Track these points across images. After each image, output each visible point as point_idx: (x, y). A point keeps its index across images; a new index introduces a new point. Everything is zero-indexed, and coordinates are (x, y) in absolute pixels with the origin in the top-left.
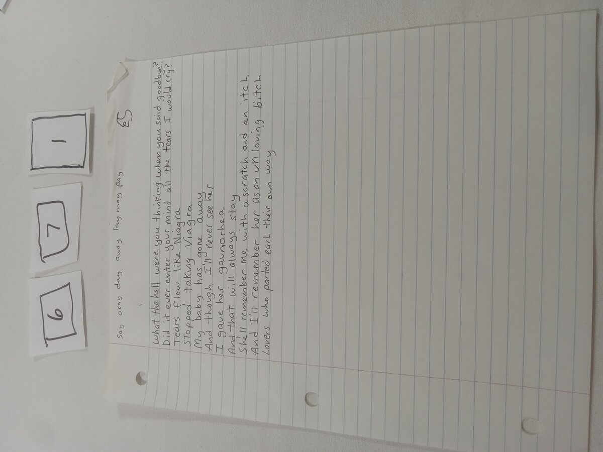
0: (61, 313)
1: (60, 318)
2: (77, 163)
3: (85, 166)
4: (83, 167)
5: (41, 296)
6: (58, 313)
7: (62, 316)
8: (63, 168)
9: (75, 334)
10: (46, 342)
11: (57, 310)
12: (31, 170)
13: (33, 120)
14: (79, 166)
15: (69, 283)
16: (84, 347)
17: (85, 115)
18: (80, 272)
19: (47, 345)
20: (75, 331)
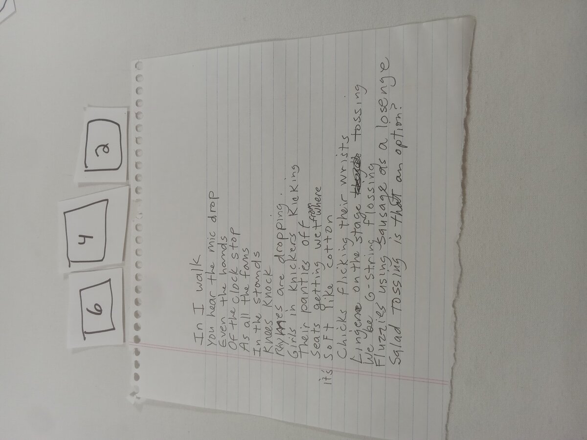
0: (101, 308)
1: (99, 312)
5: (81, 291)
6: (98, 307)
7: (101, 311)
9: (114, 329)
10: (84, 336)
11: (96, 304)
15: (110, 279)
16: (122, 343)
18: (121, 269)
19: (85, 339)
20: (113, 326)
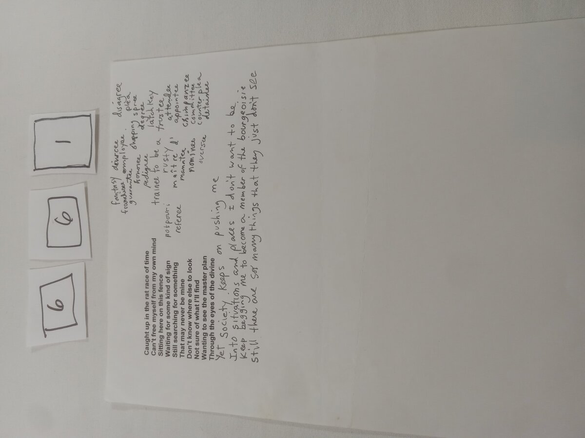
0: (62, 305)
1: (61, 308)
2: (82, 163)
3: (91, 166)
4: (88, 167)
5: (41, 287)
6: (59, 303)
8: (67, 169)
9: (76, 324)
10: (45, 333)
11: (58, 300)
12: (34, 170)
13: (36, 121)
14: (85, 166)
15: (72, 274)
16: (85, 337)
17: (90, 116)
18: (83, 263)
19: (45, 336)
20: (76, 321)
